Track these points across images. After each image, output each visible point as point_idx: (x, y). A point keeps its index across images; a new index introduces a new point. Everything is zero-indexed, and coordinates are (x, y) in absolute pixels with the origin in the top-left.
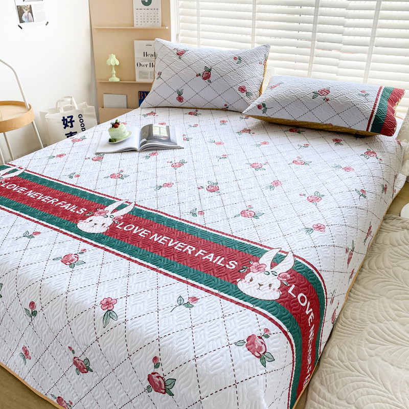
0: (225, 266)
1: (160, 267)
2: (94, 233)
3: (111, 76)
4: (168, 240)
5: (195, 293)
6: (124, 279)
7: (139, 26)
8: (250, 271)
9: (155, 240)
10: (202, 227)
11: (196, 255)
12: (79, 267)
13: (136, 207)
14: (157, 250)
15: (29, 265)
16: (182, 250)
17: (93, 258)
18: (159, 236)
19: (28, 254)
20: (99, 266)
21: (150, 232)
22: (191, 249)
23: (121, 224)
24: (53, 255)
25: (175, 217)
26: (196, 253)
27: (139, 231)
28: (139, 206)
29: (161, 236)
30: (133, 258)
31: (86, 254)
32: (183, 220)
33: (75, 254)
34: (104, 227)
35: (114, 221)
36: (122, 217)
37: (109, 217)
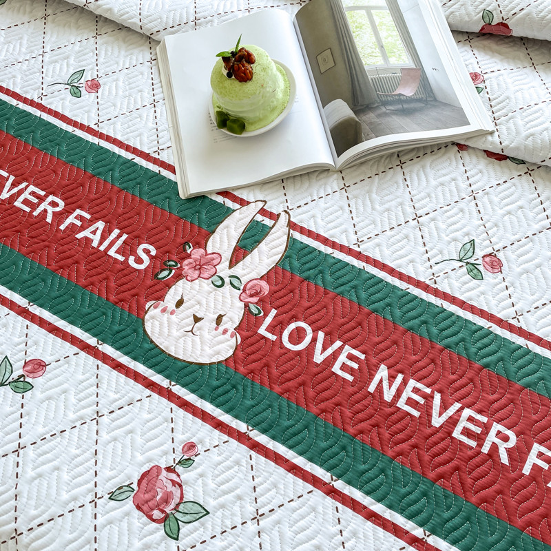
9: (388, 396)
10: (511, 328)
11: (527, 470)
12: (195, 535)
13: (297, 235)
14: (404, 446)
15: (47, 526)
16: (480, 445)
17: (223, 487)
18: (392, 378)
19: (30, 473)
20: (252, 527)
21: (362, 357)
22: (506, 439)
23: (269, 320)
24: (105, 473)
25: (418, 284)
26: (524, 461)
27: (330, 351)
28: (302, 230)
29: (400, 377)
30: (339, 485)
31: (199, 470)
32: (445, 296)
33: (169, 469)
34: (225, 332)
35: (246, 306)
36: (264, 284)
37: (227, 287)
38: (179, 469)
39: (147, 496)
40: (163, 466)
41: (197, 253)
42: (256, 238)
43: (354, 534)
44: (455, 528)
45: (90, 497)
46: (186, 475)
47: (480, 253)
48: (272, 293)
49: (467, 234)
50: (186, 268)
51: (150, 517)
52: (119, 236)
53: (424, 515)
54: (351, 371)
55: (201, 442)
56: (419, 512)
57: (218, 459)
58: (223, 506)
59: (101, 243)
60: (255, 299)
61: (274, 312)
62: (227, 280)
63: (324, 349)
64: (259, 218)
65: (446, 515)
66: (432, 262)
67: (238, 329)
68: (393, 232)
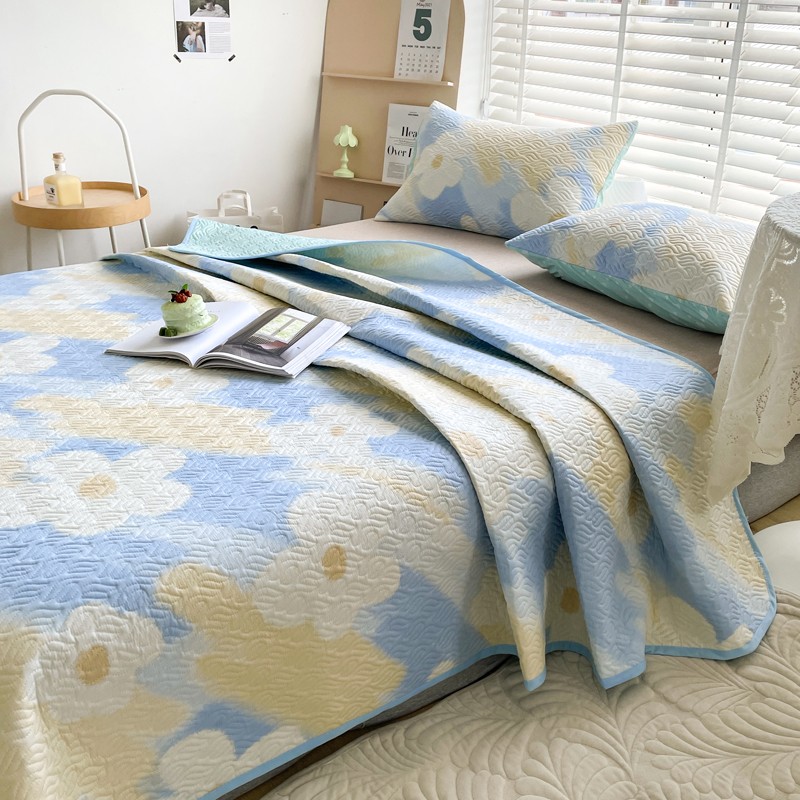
3: (339, 167)
7: (402, 78)
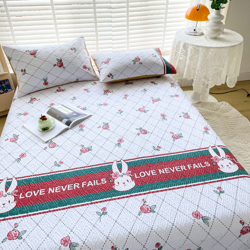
0: (206, 166)
1: (187, 184)
2: (132, 189)
4: (169, 169)
5: (216, 185)
6: (184, 200)
8: (217, 163)
9: (164, 173)
10: (170, 154)
11: (190, 169)
12: (157, 209)
13: (127, 161)
14: (173, 177)
15: (133, 227)
16: (181, 170)
17: (154, 201)
18: (162, 170)
19: (122, 223)
20: (164, 202)
21: (155, 170)
22: (184, 167)
23: (136, 175)
24: (134, 213)
25: (152, 156)
26: (188, 168)
27: (149, 173)
28: (127, 160)
29: (163, 169)
30: (170, 188)
31: (148, 201)
32: (157, 155)
33: (143, 205)
34: (131, 182)
35: (130, 176)
36: (129, 171)
37: (124, 176)
38: (145, 204)
39: (144, 211)
40: (142, 205)
41: (113, 174)
42: (120, 166)
43: (178, 192)
44: (189, 181)
45: (136, 218)
46: (147, 204)
47: (156, 147)
48: (132, 172)
49: (152, 146)
50: (114, 178)
51: (148, 213)
52: (96, 181)
53: (184, 183)
54: (155, 173)
55: (144, 198)
56: (183, 183)
57: (149, 198)
58: (157, 203)
59: (93, 184)
60: (130, 174)
61: (135, 174)
62: (122, 175)
63: (148, 173)
64: (118, 163)
65: (186, 181)
66: (151, 152)
67: (132, 180)
68: (141, 152)
